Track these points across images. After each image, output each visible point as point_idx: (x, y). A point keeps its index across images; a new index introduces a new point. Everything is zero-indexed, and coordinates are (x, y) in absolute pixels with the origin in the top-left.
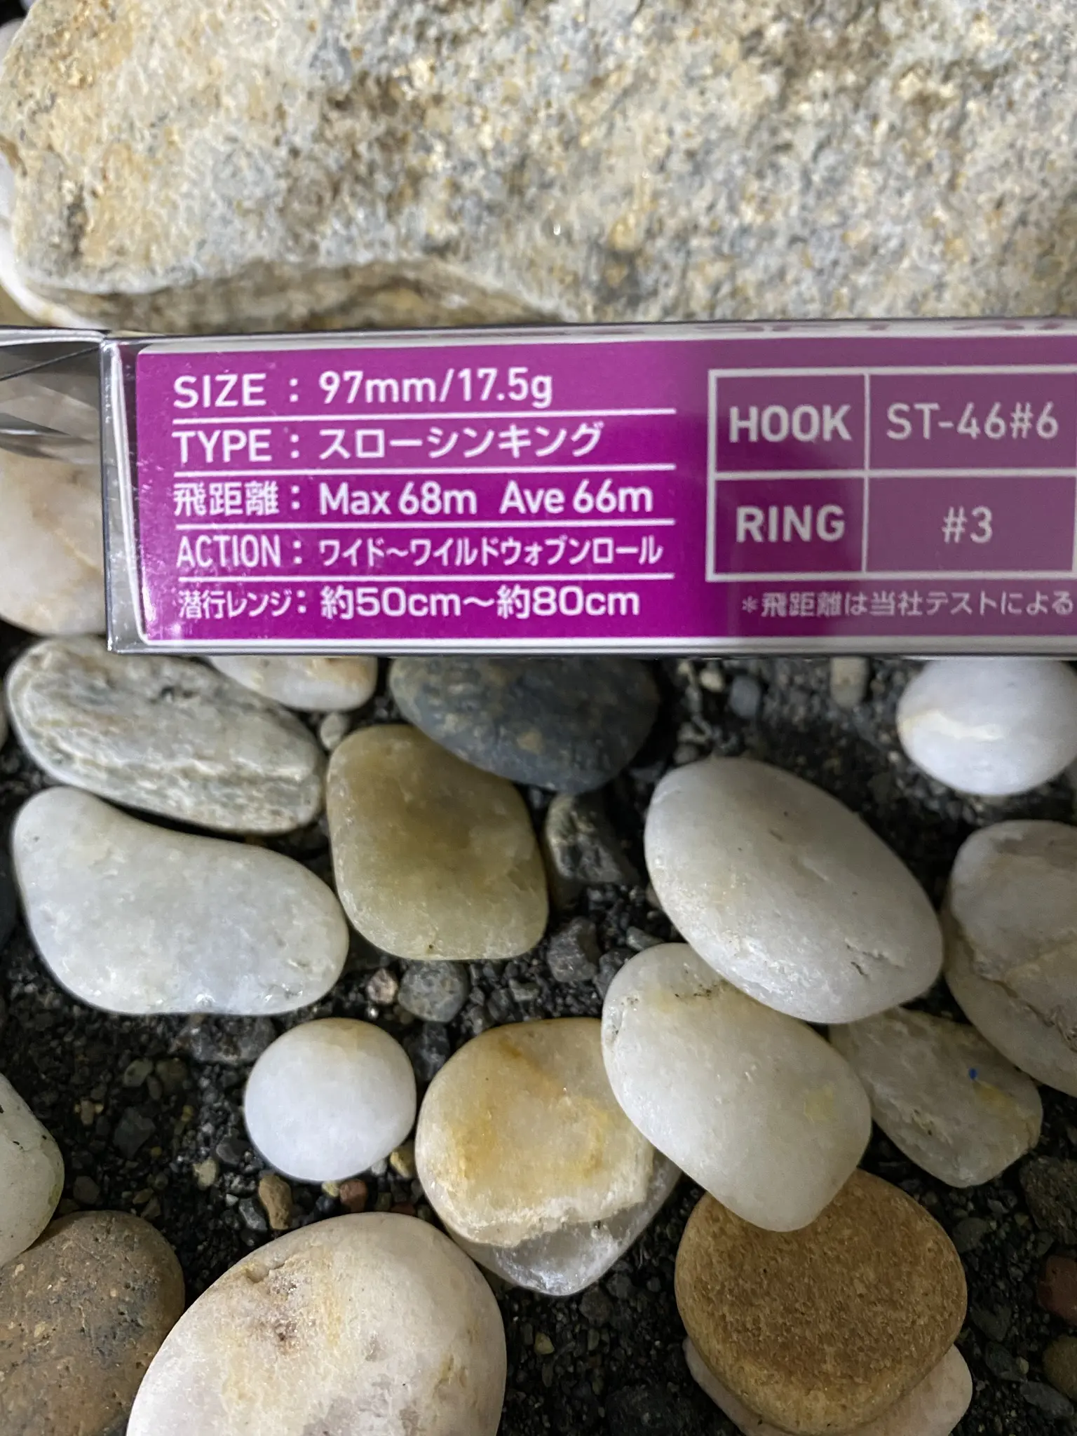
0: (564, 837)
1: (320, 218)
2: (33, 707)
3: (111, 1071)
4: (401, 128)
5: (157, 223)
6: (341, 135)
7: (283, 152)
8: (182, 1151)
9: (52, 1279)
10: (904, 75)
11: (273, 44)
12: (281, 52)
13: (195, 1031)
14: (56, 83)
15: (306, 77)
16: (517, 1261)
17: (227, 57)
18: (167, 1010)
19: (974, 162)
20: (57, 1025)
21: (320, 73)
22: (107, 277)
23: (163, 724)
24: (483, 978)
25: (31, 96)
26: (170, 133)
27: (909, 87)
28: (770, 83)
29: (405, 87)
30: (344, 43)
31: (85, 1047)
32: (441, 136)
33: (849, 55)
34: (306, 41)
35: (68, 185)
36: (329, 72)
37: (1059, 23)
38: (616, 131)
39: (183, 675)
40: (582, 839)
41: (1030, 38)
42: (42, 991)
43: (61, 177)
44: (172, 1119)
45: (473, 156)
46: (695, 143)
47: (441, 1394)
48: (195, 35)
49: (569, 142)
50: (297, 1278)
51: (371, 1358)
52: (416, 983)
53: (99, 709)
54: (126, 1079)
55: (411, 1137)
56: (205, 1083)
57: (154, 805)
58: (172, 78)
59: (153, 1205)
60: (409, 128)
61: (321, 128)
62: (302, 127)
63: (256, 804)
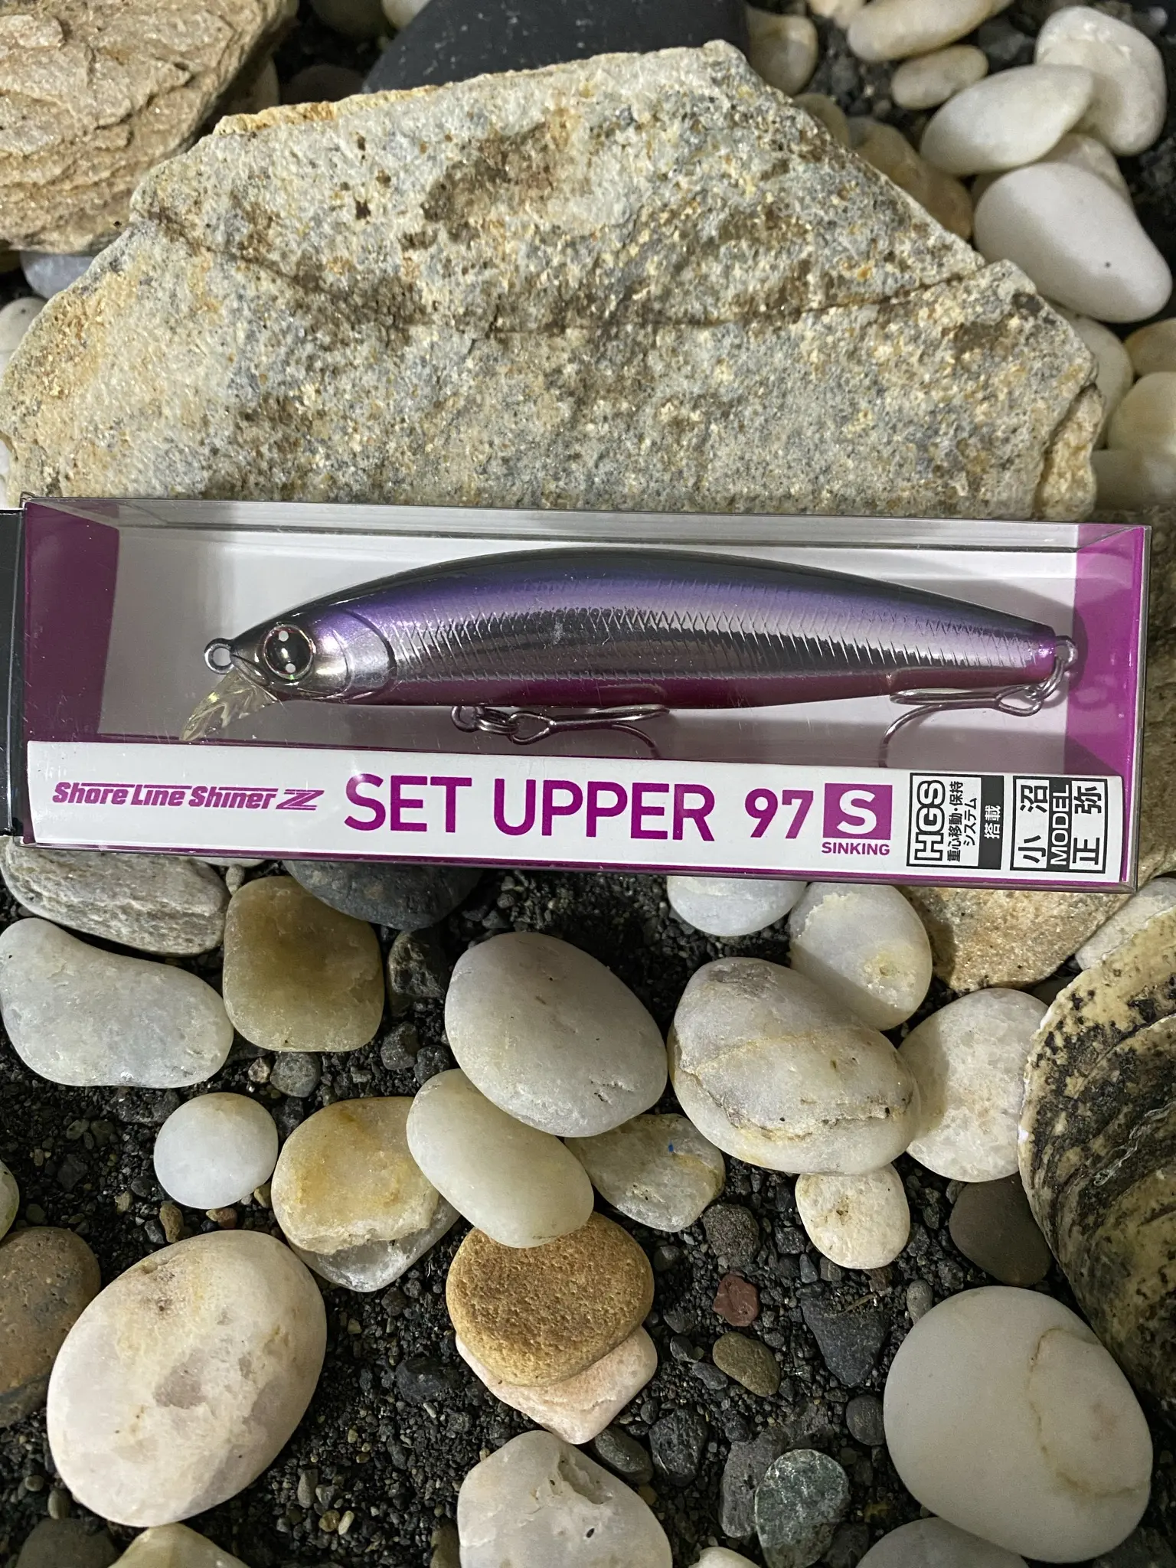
0: (398, 963)
2: (13, 857)
3: (58, 1127)
4: (294, 435)
6: (248, 438)
7: (206, 451)
8: (108, 1186)
9: (6, 1272)
10: (663, 405)
11: (201, 371)
12: (207, 377)
13: (121, 1099)
14: (42, 393)
15: (225, 396)
16: (331, 1264)
17: (168, 379)
18: (100, 1084)
19: (714, 470)
20: (20, 1094)
21: (235, 392)
24: (331, 1066)
25: (22, 403)
26: (124, 434)
27: (667, 412)
28: (565, 409)
29: (297, 405)
30: (253, 371)
31: (39, 1110)
32: (322, 442)
33: (624, 388)
34: (227, 368)
36: (241, 393)
37: (780, 367)
38: (452, 442)
40: (412, 964)
41: (757, 378)
42: (10, 1069)
43: (43, 464)
44: (101, 1164)
45: (346, 458)
46: (510, 452)
47: (269, 1349)
48: (144, 363)
49: (417, 449)
50: (177, 1270)
51: (221, 1323)
52: (282, 1069)
53: (62, 860)
54: (68, 1133)
55: (270, 1180)
56: (127, 1138)
57: (100, 932)
58: (129, 394)
59: (84, 1224)
60: (299, 435)
61: (235, 434)
62: (221, 434)
63: (174, 934)
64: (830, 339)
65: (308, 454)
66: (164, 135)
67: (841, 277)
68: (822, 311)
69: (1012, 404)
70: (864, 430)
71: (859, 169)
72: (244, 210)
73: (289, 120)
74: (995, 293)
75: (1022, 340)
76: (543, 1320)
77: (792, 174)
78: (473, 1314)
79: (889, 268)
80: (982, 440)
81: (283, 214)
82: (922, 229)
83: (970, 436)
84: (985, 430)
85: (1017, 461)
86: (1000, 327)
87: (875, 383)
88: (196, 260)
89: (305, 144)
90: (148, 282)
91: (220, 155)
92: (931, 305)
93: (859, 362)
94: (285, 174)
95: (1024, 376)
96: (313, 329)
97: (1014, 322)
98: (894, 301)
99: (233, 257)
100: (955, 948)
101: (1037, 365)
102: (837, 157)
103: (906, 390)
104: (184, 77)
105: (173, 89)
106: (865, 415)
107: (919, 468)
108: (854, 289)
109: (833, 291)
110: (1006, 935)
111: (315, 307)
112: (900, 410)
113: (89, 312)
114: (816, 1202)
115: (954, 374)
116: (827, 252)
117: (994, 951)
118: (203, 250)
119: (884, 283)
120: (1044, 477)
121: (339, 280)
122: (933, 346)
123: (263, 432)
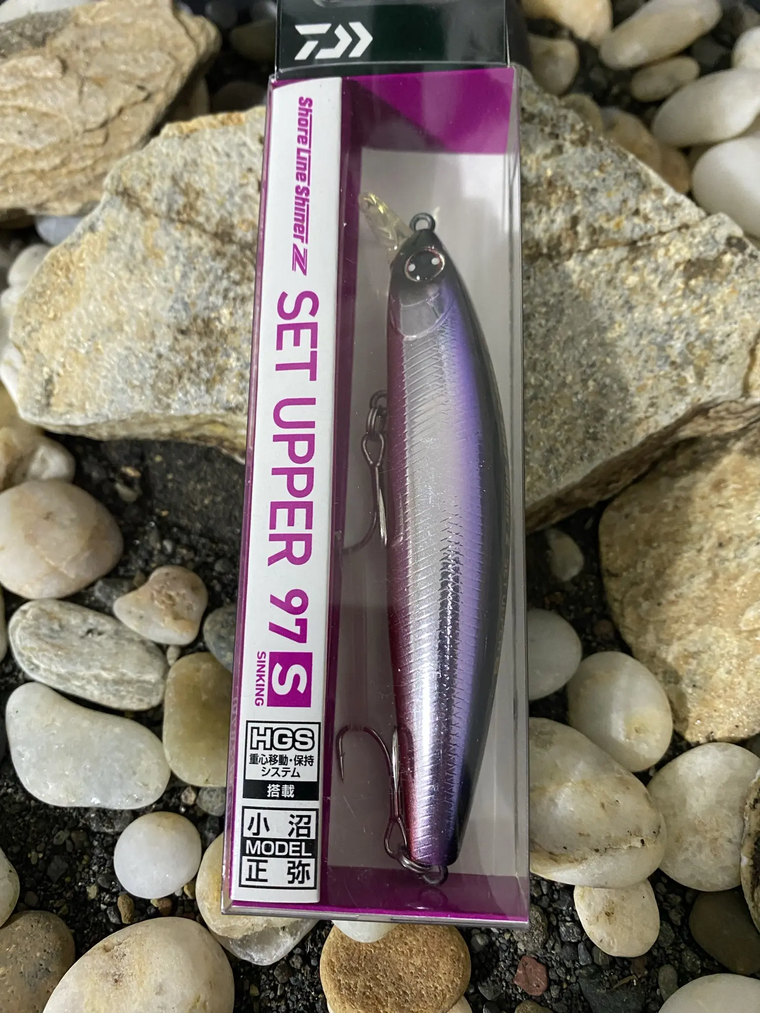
1: (172, 391)
2: (21, 641)
3: (48, 836)
4: (214, 345)
5: (89, 390)
6: (183, 347)
7: (154, 356)
8: (82, 879)
9: (9, 946)
11: (150, 300)
12: (154, 304)
13: (93, 815)
14: (42, 317)
15: (167, 317)
16: (239, 946)
17: (127, 306)
18: (77, 805)
20: (22, 811)
21: (174, 315)
22: (64, 417)
23: (86, 650)
25: (29, 323)
26: (97, 344)
29: (217, 323)
30: (187, 299)
31: (35, 823)
32: (235, 349)
34: (167, 298)
35: (46, 369)
36: (178, 315)
39: (98, 622)
42: (16, 792)
43: (42, 365)
44: (77, 863)
48: (111, 295)
50: (127, 950)
51: (157, 994)
52: (205, 796)
53: (54, 641)
54: (55, 841)
55: (195, 879)
56: (96, 843)
57: (79, 693)
58: (101, 315)
59: (65, 907)
60: (219, 344)
61: (173, 344)
62: (164, 343)
63: (131, 695)
64: (594, 272)
65: (224, 358)
66: (129, 135)
67: (601, 228)
68: (589, 251)
69: (727, 316)
70: (619, 336)
71: (613, 151)
72: (180, 188)
73: (212, 126)
74: (713, 237)
75: (733, 270)
76: (390, 994)
77: (565, 156)
78: (339, 987)
79: (636, 220)
80: (705, 342)
81: (207, 190)
82: (659, 192)
83: (697, 339)
84: (707, 335)
85: (730, 357)
86: (717, 261)
87: (627, 302)
88: (148, 223)
89: (223, 142)
90: (114, 238)
91: (164, 150)
92: (666, 246)
93: (615, 288)
94: (209, 163)
95: (735, 296)
96: (227, 270)
97: (727, 258)
98: (640, 244)
99: (172, 220)
100: (689, 711)
101: (745, 288)
102: (598, 143)
103: (649, 308)
104: (142, 95)
105: (135, 103)
106: (620, 326)
107: (660, 363)
108: (611, 236)
109: (595, 238)
110: (726, 702)
111: (229, 255)
112: (645, 321)
113: (75, 259)
114: (589, 905)
115: (684, 296)
116: (591, 209)
117: (717, 714)
118: (152, 216)
119: (633, 231)
120: (750, 368)
121: (245, 235)
122: (667, 276)
123: (194, 343)
